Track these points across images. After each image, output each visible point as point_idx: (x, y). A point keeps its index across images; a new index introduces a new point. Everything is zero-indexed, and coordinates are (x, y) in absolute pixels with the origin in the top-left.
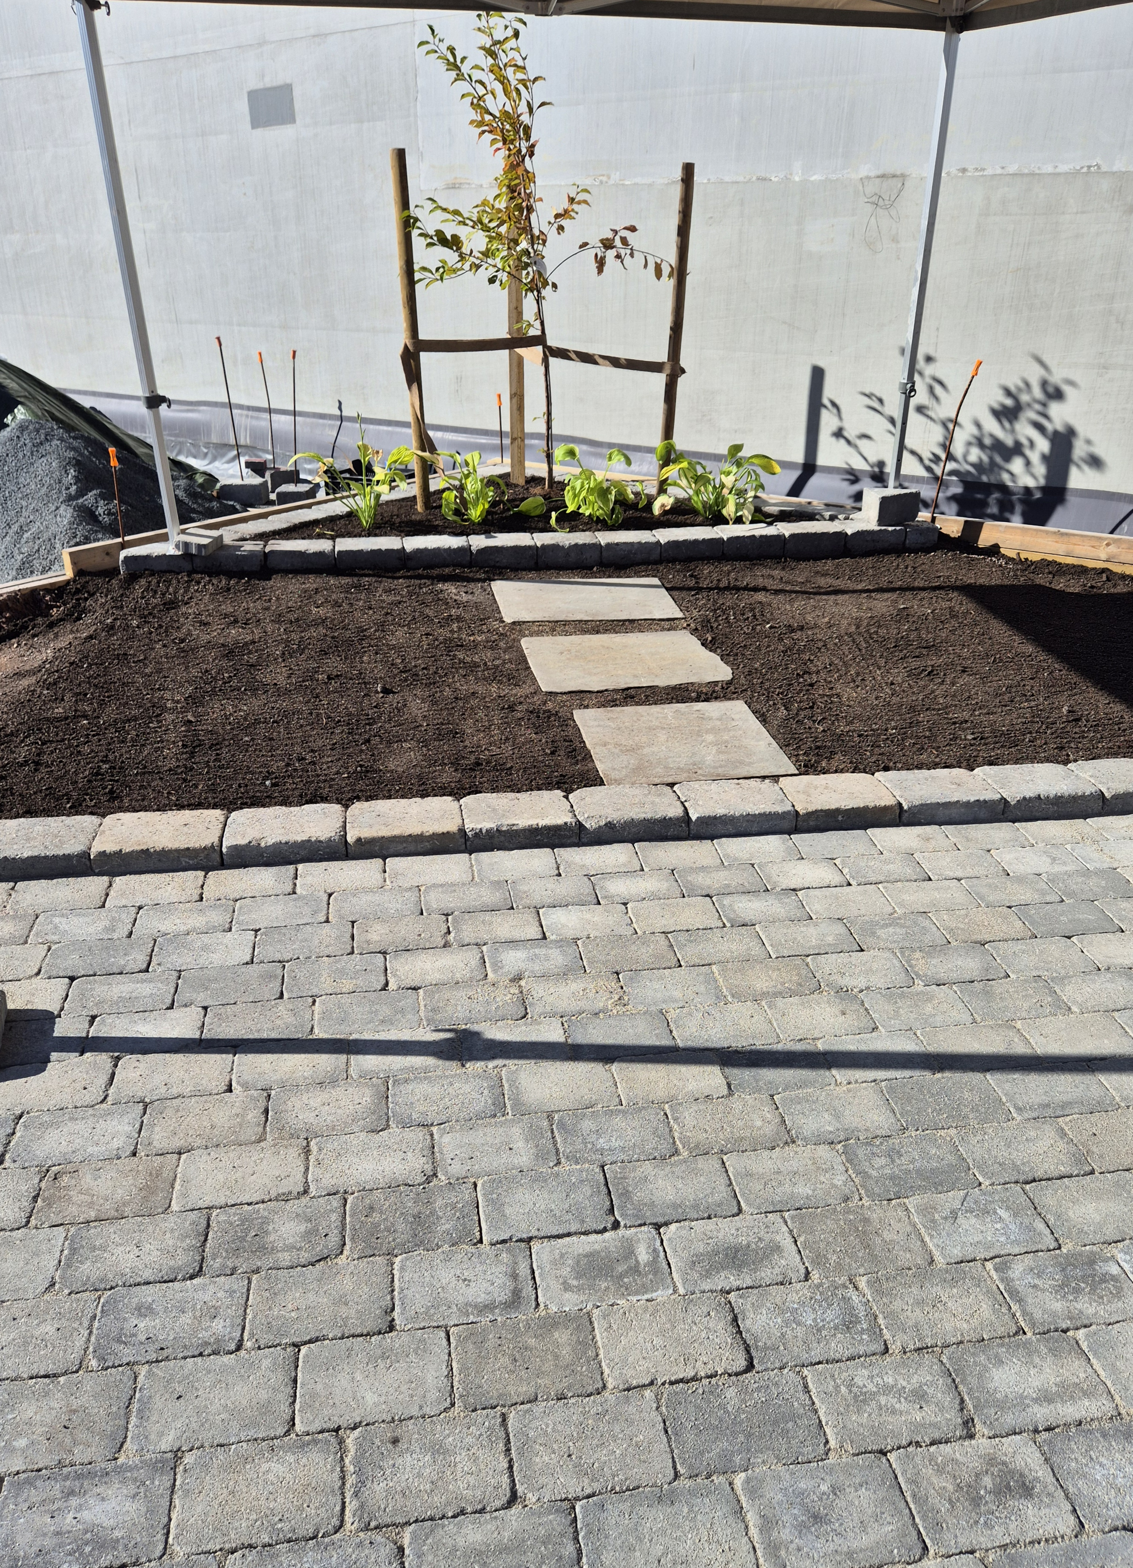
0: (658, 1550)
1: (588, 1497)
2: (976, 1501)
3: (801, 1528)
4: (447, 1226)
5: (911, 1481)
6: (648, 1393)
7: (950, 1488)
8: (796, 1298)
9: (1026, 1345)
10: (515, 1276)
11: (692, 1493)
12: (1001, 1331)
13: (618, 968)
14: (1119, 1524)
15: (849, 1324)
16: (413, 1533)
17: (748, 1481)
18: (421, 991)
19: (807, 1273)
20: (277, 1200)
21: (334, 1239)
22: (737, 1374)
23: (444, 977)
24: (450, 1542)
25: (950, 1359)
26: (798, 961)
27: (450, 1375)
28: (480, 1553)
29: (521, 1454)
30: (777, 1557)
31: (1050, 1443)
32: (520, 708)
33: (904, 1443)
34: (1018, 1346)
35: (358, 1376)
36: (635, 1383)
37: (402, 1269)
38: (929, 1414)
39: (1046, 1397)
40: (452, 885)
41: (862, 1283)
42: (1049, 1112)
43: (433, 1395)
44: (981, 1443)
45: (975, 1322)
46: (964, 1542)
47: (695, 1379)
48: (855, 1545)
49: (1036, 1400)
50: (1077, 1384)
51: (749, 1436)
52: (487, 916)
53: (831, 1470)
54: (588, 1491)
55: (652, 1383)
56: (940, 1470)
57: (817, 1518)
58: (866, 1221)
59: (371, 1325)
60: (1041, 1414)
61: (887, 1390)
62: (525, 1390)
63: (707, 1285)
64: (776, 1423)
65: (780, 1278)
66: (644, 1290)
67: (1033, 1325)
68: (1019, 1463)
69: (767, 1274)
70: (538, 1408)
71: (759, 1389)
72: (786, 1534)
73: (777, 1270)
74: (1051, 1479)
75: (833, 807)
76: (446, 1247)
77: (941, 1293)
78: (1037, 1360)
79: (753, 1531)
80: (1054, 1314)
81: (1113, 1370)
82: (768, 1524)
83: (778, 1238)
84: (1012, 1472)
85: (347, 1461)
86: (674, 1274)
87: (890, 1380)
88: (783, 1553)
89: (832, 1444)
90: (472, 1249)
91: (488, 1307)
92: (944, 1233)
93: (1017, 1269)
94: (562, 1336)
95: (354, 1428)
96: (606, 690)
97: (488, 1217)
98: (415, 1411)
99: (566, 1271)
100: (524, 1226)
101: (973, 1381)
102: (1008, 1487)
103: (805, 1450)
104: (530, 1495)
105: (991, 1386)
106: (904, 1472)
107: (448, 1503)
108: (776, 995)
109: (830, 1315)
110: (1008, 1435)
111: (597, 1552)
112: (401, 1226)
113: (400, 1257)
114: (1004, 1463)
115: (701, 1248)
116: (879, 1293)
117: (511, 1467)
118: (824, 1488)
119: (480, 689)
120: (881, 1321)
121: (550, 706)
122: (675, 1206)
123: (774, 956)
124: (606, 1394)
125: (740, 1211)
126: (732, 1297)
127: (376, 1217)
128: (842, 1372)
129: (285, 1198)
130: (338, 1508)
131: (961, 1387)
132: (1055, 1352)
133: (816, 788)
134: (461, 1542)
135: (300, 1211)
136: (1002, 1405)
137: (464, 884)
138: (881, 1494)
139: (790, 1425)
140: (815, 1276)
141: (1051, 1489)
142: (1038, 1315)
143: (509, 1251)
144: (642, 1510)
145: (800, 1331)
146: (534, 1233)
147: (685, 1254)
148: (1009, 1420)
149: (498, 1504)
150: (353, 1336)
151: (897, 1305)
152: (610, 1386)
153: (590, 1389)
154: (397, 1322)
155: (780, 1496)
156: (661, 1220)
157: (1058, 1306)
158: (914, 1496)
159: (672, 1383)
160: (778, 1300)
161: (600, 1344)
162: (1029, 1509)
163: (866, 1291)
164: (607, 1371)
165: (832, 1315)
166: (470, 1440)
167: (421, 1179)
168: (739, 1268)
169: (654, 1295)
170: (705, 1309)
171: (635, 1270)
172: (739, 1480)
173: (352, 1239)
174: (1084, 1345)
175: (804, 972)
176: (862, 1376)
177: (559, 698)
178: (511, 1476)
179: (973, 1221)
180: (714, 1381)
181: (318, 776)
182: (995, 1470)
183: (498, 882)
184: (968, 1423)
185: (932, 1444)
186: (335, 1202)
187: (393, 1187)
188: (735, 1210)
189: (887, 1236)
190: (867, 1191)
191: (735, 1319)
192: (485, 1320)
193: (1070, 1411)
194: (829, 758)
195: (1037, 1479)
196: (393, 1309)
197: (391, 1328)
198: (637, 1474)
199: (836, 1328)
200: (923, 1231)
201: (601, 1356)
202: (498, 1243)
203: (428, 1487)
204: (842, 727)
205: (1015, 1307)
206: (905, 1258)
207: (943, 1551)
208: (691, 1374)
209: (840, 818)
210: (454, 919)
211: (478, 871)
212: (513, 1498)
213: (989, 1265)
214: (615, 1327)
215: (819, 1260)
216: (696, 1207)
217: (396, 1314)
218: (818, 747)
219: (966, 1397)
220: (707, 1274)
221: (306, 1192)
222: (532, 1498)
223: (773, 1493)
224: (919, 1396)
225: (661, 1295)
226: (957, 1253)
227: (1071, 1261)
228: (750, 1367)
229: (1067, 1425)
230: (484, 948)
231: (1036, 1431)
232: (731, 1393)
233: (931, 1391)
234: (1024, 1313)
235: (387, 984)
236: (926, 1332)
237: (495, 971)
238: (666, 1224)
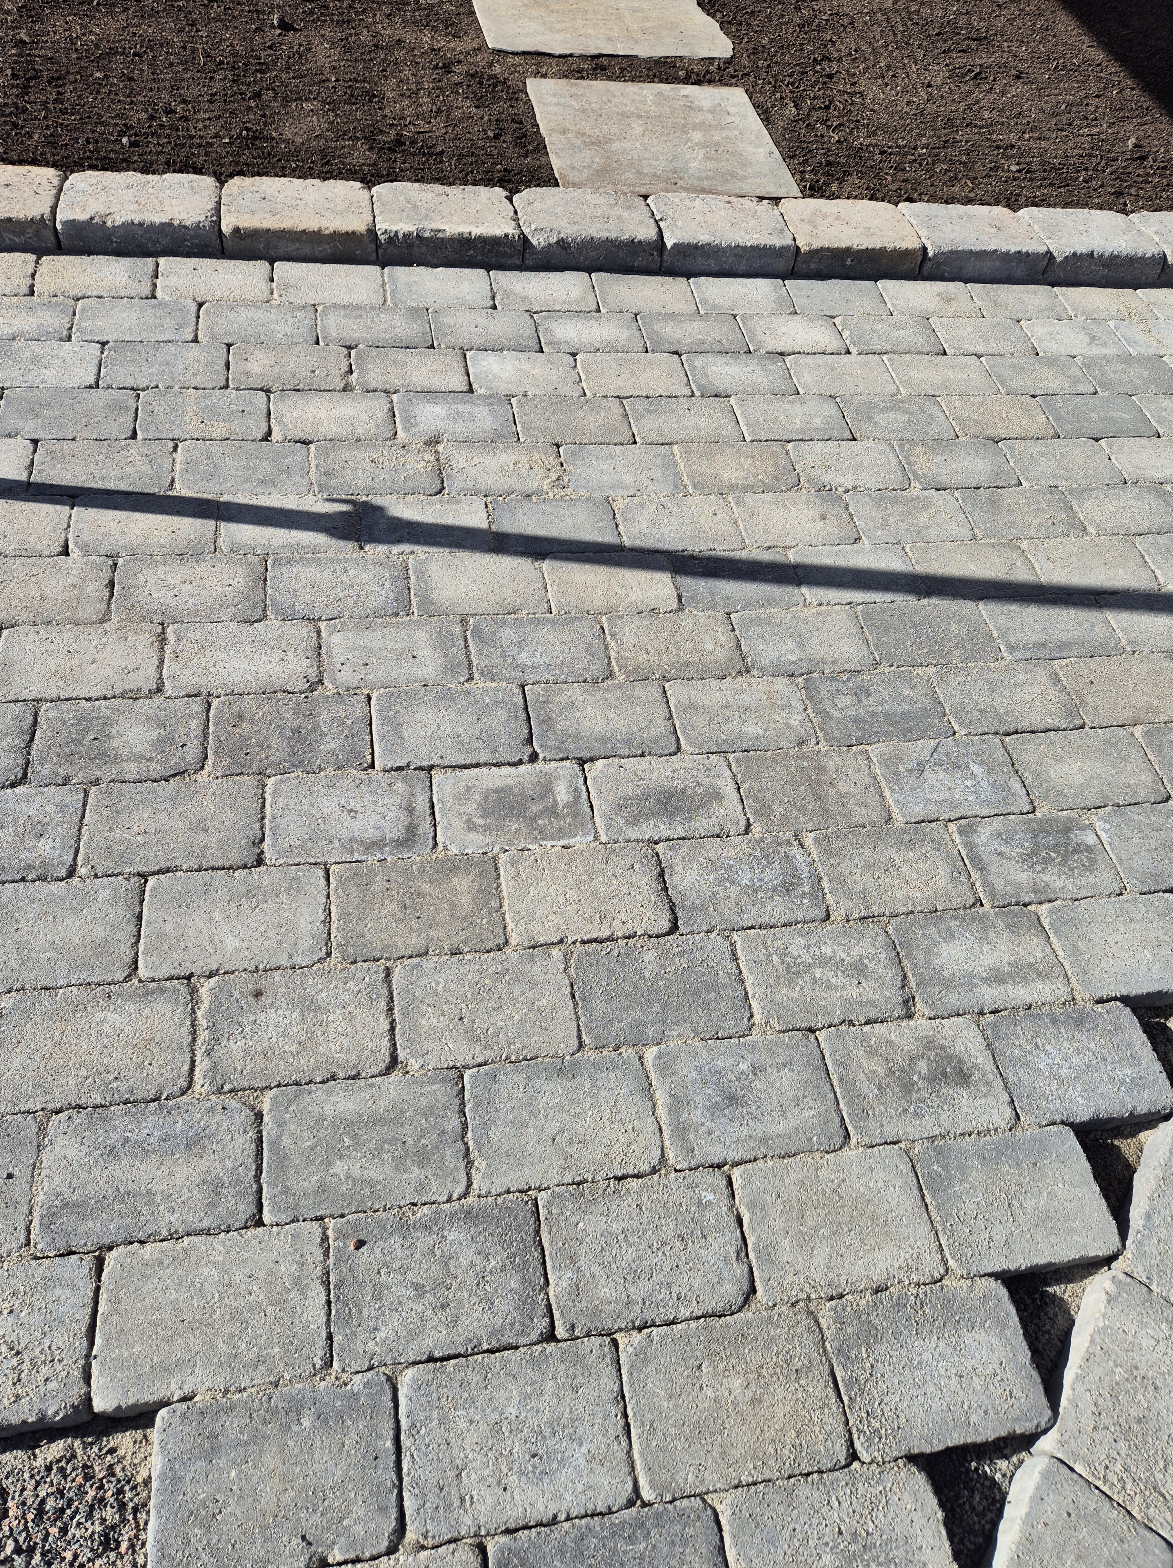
0: (553, 1127)
1: (479, 1065)
2: (908, 1087)
3: (714, 1110)
4: (333, 745)
5: (840, 1064)
6: (556, 952)
7: (881, 1071)
8: (732, 854)
9: (984, 917)
10: (410, 810)
11: (596, 1066)
12: (957, 902)
13: (558, 439)
14: (1058, 1118)
15: (788, 888)
16: (275, 1098)
17: (660, 1056)
18: (312, 446)
19: (749, 825)
20: (122, 696)
21: (193, 752)
22: (658, 936)
23: (342, 432)
24: (316, 1111)
25: (896, 930)
26: (776, 447)
27: (327, 920)
28: (350, 1124)
29: (405, 1015)
30: (685, 1140)
31: (994, 1026)
32: (458, 69)
33: (837, 1021)
34: (973, 919)
35: (217, 916)
36: (542, 941)
37: (275, 793)
38: (868, 991)
39: (997, 977)
40: (358, 307)
41: (809, 840)
42: (1044, 653)
43: (306, 943)
44: (920, 1024)
45: (929, 891)
46: (890, 1132)
47: (610, 939)
48: (771, 1130)
49: (985, 980)
50: (1032, 965)
51: (666, 1005)
52: (401, 355)
53: (753, 1048)
54: (480, 1059)
55: (561, 941)
56: (872, 1052)
57: (732, 1100)
58: (821, 769)
59: (234, 858)
60: (989, 995)
61: (824, 961)
62: (414, 942)
63: (632, 834)
64: (696, 993)
65: (717, 830)
66: (561, 834)
67: (993, 897)
68: (959, 1048)
69: (702, 824)
70: (428, 964)
71: (681, 954)
72: (697, 1116)
73: (714, 821)
74: (990, 1066)
75: (844, 245)
76: (330, 770)
77: (895, 856)
78: (992, 936)
79: (661, 1111)
80: (1018, 886)
81: (1074, 951)
82: (678, 1103)
83: (720, 783)
84: (950, 1057)
85: (199, 1014)
86: (596, 819)
87: (828, 951)
88: (692, 1136)
89: (758, 1018)
90: (362, 775)
91: (378, 844)
92: (907, 788)
93: (984, 833)
94: (462, 883)
95: (210, 976)
96: (571, 55)
97: (382, 737)
98: (283, 961)
99: (471, 808)
100: (424, 751)
101: (920, 957)
102: (944, 1074)
103: (726, 1024)
104: (412, 1061)
105: (938, 962)
106: (833, 1053)
107: (317, 1067)
108: (746, 489)
109: (768, 875)
110: (950, 1016)
111: (485, 1126)
112: (275, 741)
113: (273, 779)
114: (943, 1047)
115: (630, 790)
116: (827, 852)
117: (392, 1029)
118: (743, 1067)
119: (409, 38)
120: (825, 884)
121: (497, 69)
122: (604, 740)
123: (748, 439)
124: (508, 951)
125: (679, 749)
126: (660, 848)
127: (246, 728)
128: (776, 939)
129: (134, 695)
130: (186, 1067)
131: (905, 962)
132: (1012, 928)
133: (825, 217)
134: (329, 1110)
135: (151, 713)
136: (948, 984)
137: (373, 308)
138: (805, 1076)
139: (713, 995)
140: (757, 829)
141: (990, 1077)
142: (999, 885)
143: (405, 779)
144: (538, 1083)
145: (733, 891)
146: (436, 761)
147: (611, 797)
148: (953, 1000)
149: (375, 1070)
150: (213, 869)
151: (845, 867)
152: (513, 941)
153: (490, 945)
154: (267, 855)
155: (694, 1074)
156: (586, 754)
157: (1023, 877)
158: (841, 1079)
159: (584, 942)
160: (712, 855)
161: (505, 894)
162: (963, 1097)
163: (814, 850)
164: (510, 925)
165: (771, 875)
166: (347, 997)
167: (302, 685)
168: (672, 815)
169: (572, 841)
170: (628, 861)
171: (552, 811)
172: (650, 1054)
173: (216, 753)
174: (1046, 923)
175: (782, 462)
176: (797, 945)
177: (510, 60)
178: (393, 1040)
179: (942, 775)
180: (631, 942)
181: (192, 137)
182: (932, 1055)
183: (416, 310)
184: (908, 1002)
185: (866, 1023)
186: (196, 706)
187: (268, 693)
188: (673, 749)
189: (843, 787)
190: (826, 734)
191: (662, 874)
192: (372, 859)
193: (1021, 994)
194: (841, 181)
195: (976, 1066)
196: (262, 840)
197: (260, 861)
198: (536, 1042)
199: (774, 889)
200: (883, 784)
201: (506, 908)
202: (392, 769)
203: (294, 1048)
204: (862, 139)
205: (975, 876)
206: (860, 814)
207: (867, 1140)
208: (607, 933)
209: (849, 262)
210: (357, 354)
211: (392, 291)
212: (394, 1062)
213: (953, 827)
214: (524, 875)
215: (764, 810)
216: (628, 742)
217: (266, 846)
218: (829, 164)
219: (910, 974)
220: (634, 822)
221: (159, 690)
222: (414, 1064)
223: (687, 1071)
224: (858, 970)
225: (579, 841)
226: (919, 811)
227: (1044, 828)
228: (674, 928)
229: (1015, 1008)
230: (395, 397)
231: (981, 1013)
232: (649, 957)
233: (871, 965)
234: (985, 883)
235: (269, 432)
236: (873, 897)
237: (406, 429)
238: (592, 760)
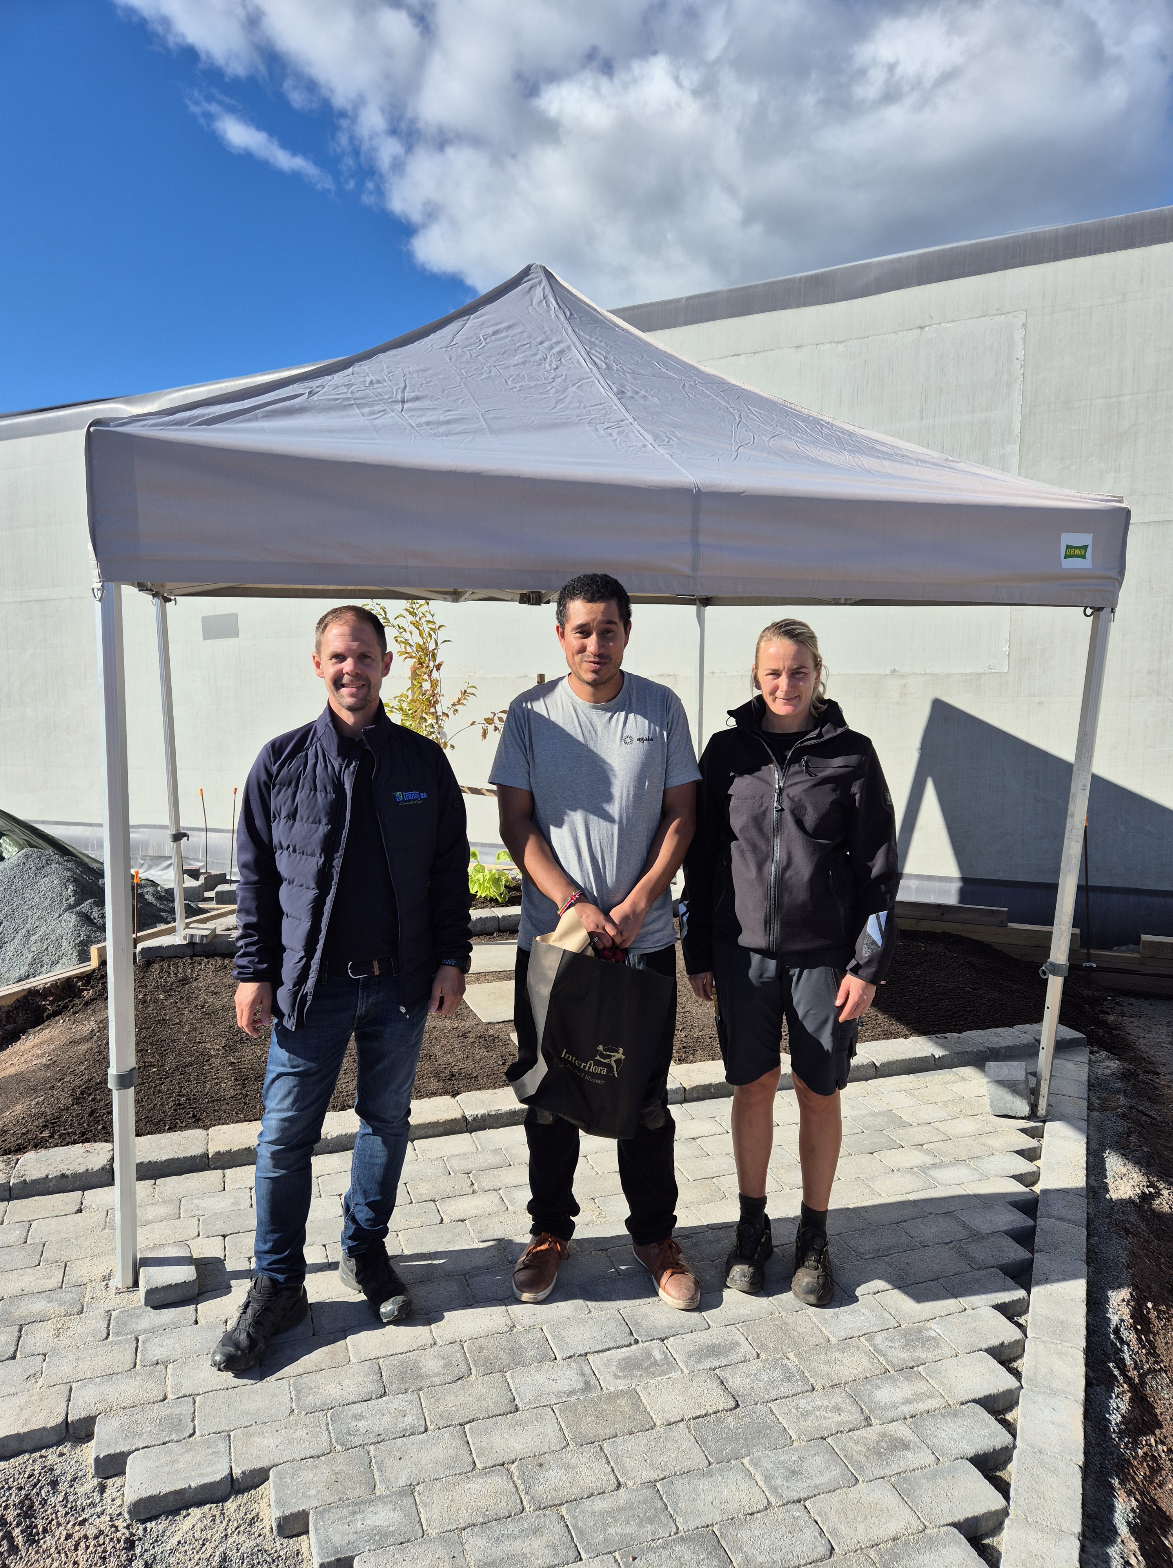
0: (710, 1498)
1: (662, 1479)
2: (879, 1454)
3: (787, 1478)
4: (532, 1353)
5: (842, 1450)
6: (682, 1425)
7: (864, 1450)
8: (754, 1368)
9: (892, 1377)
10: (583, 1375)
11: (721, 1470)
12: (876, 1372)
14: (959, 1457)
15: (789, 1378)
16: (567, 1508)
17: (751, 1460)
18: (467, 1222)
19: (758, 1355)
21: (463, 1368)
22: (731, 1410)
23: (480, 1212)
24: (590, 1509)
25: (850, 1389)
26: (708, 1181)
27: (561, 1429)
28: (609, 1512)
29: (617, 1464)
30: (778, 1494)
31: (914, 1423)
32: (470, 1035)
33: (834, 1432)
34: (887, 1378)
35: (506, 1436)
36: (672, 1421)
37: (513, 1378)
38: (845, 1417)
39: (907, 1402)
40: (465, 1154)
41: (791, 1356)
43: (554, 1441)
44: (877, 1428)
45: (860, 1369)
46: (878, 1473)
47: (707, 1415)
48: (818, 1482)
49: (902, 1403)
50: (923, 1393)
51: (746, 1439)
53: (797, 1449)
54: (662, 1476)
55: (682, 1420)
56: (857, 1443)
57: (794, 1472)
58: (786, 1324)
59: (503, 1410)
60: (907, 1410)
61: (819, 1408)
62: (609, 1431)
63: (701, 1367)
64: (760, 1431)
65: (743, 1359)
66: (664, 1373)
67: (893, 1367)
68: (899, 1434)
69: (735, 1357)
70: (619, 1440)
71: (745, 1416)
72: (779, 1482)
73: (739, 1355)
74: (917, 1440)
76: (535, 1364)
77: (837, 1356)
78: (899, 1384)
79: (760, 1482)
80: (904, 1360)
82: (768, 1479)
83: (736, 1338)
84: (896, 1439)
85: (515, 1477)
86: (679, 1363)
87: (820, 1403)
88: (779, 1491)
89: (794, 1438)
90: (552, 1363)
91: (573, 1393)
92: (833, 1325)
93: (879, 1340)
94: (622, 1403)
95: (513, 1463)
97: (556, 1345)
98: (547, 1450)
99: (612, 1367)
100: (580, 1349)
101: (866, 1399)
102: (895, 1446)
103: (780, 1442)
104: (628, 1482)
105: (876, 1400)
106: (837, 1446)
107: (582, 1491)
108: (699, 1203)
109: (776, 1374)
110: (890, 1422)
111: (676, 1503)
112: (504, 1356)
113: (508, 1373)
114: (891, 1435)
115: (691, 1348)
116: (802, 1359)
117: (613, 1470)
118: (794, 1458)
120: (807, 1374)
121: (492, 1032)
122: (670, 1328)
123: (691, 1180)
124: (658, 1428)
125: (709, 1327)
126: (717, 1371)
127: (485, 1353)
128: (792, 1403)
131: (859, 1402)
132: (908, 1379)
134: (596, 1509)
136: (885, 1408)
137: (472, 1153)
138: (827, 1457)
139: (768, 1431)
140: (763, 1356)
141: (919, 1444)
142: (895, 1361)
143: (574, 1361)
144: (696, 1481)
145: (761, 1385)
146: (587, 1351)
147: (682, 1352)
148: (890, 1415)
149: (612, 1488)
150: (495, 1416)
151: (814, 1364)
152: (658, 1423)
153: (647, 1427)
154: (519, 1406)
155: (771, 1465)
156: (663, 1336)
157: (905, 1356)
158: (845, 1456)
159: (694, 1418)
160: (744, 1370)
161: (646, 1404)
162: (909, 1455)
163: (795, 1360)
164: (654, 1416)
165: (777, 1374)
166: (584, 1460)
167: (506, 1329)
168: (717, 1356)
169: (670, 1376)
170: (703, 1379)
171: (655, 1364)
172: (746, 1461)
173: (475, 1365)
174: (924, 1374)
175: (713, 1188)
176: (803, 1403)
178: (615, 1475)
180: (718, 1415)
182: (887, 1439)
183: (496, 1150)
184: (867, 1419)
185: (849, 1431)
186: (456, 1347)
187: (490, 1335)
188: (707, 1326)
189: (800, 1330)
190: (782, 1308)
191: (722, 1382)
192: (573, 1399)
193: (921, 1407)
194: (693, 1055)
195: (911, 1441)
196: (514, 1400)
197: (517, 1410)
198: (687, 1464)
199: (782, 1380)
200: (820, 1325)
201: (648, 1407)
202: (566, 1358)
203: (567, 1484)
204: (697, 1033)
205: (881, 1359)
206: (813, 1341)
207: (867, 1479)
208: (705, 1412)
209: (713, 1090)
210: (473, 1175)
211: (480, 1143)
212: (619, 1485)
213: (862, 1339)
214: (652, 1394)
215: (763, 1347)
216: (682, 1327)
217: (517, 1401)
218: (684, 1047)
219: (863, 1407)
220: (699, 1361)
221: (435, 1343)
222: (630, 1483)
223: (767, 1464)
224: (838, 1409)
225: (674, 1375)
227: (907, 1333)
228: (738, 1405)
229: (921, 1414)
230: (500, 1192)
231: (905, 1418)
232: (730, 1419)
233: (843, 1406)
234: (888, 1362)
235: (442, 1219)
236: (834, 1376)
237: (512, 1205)
238: (667, 1338)
